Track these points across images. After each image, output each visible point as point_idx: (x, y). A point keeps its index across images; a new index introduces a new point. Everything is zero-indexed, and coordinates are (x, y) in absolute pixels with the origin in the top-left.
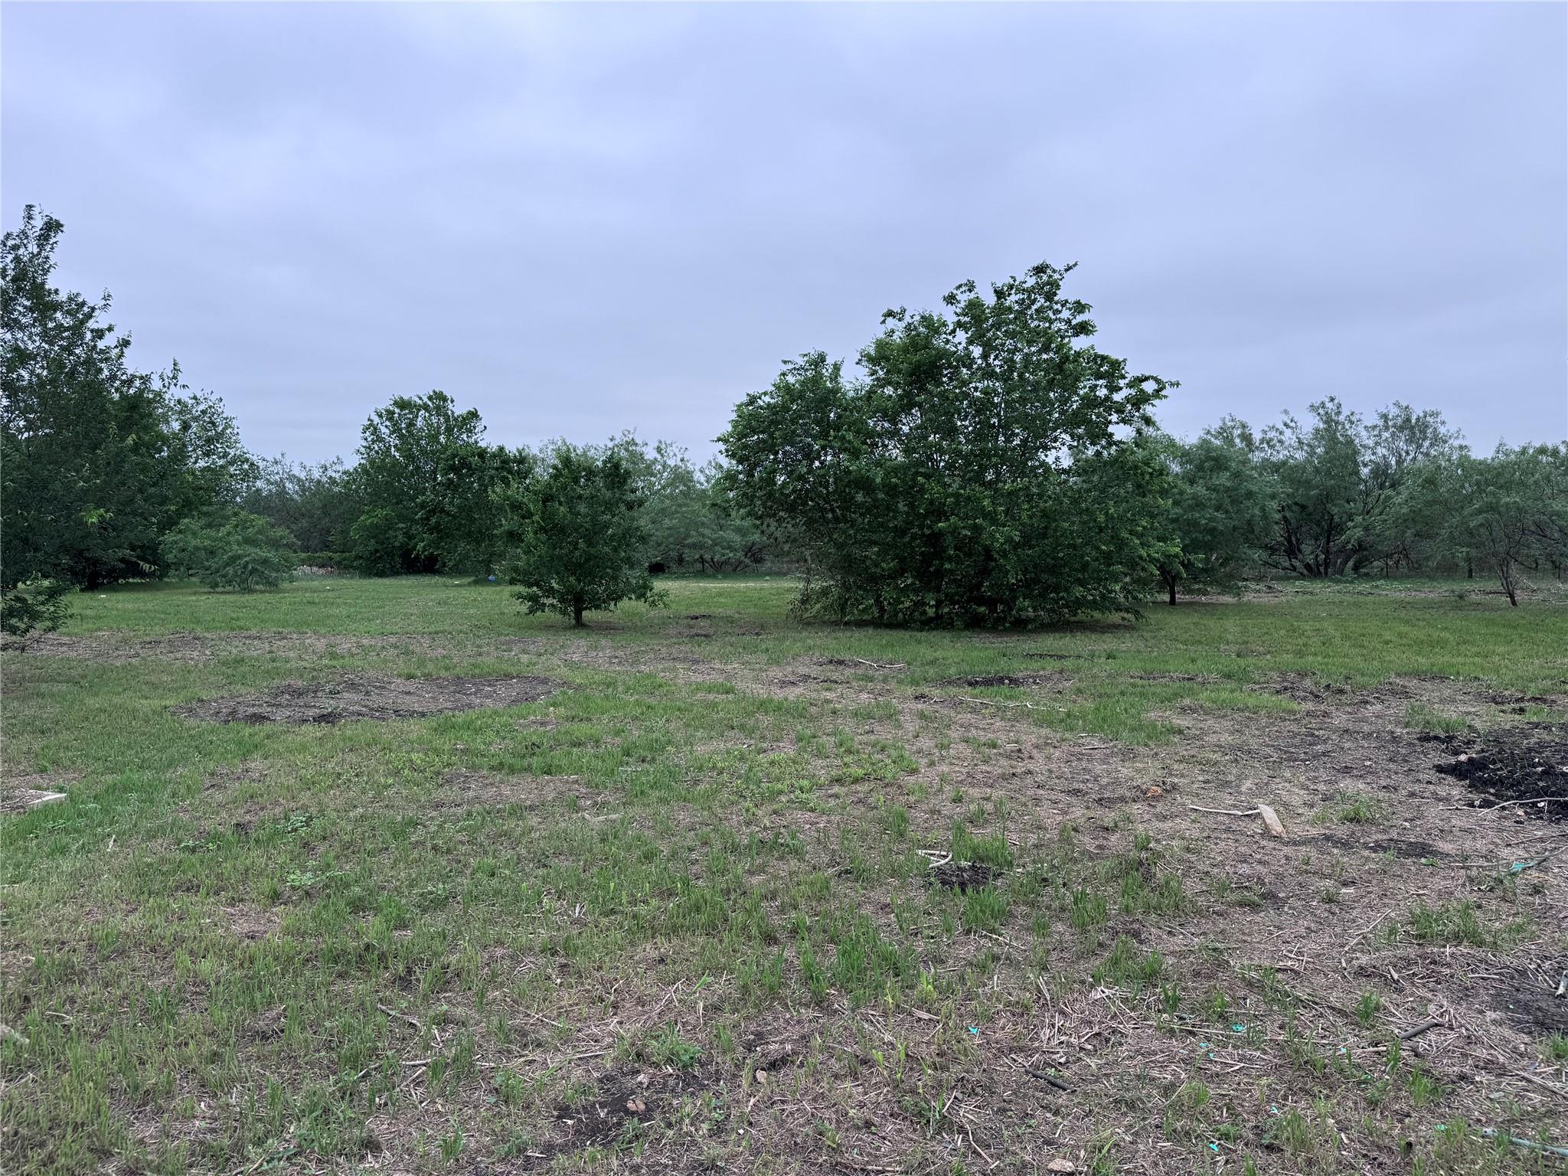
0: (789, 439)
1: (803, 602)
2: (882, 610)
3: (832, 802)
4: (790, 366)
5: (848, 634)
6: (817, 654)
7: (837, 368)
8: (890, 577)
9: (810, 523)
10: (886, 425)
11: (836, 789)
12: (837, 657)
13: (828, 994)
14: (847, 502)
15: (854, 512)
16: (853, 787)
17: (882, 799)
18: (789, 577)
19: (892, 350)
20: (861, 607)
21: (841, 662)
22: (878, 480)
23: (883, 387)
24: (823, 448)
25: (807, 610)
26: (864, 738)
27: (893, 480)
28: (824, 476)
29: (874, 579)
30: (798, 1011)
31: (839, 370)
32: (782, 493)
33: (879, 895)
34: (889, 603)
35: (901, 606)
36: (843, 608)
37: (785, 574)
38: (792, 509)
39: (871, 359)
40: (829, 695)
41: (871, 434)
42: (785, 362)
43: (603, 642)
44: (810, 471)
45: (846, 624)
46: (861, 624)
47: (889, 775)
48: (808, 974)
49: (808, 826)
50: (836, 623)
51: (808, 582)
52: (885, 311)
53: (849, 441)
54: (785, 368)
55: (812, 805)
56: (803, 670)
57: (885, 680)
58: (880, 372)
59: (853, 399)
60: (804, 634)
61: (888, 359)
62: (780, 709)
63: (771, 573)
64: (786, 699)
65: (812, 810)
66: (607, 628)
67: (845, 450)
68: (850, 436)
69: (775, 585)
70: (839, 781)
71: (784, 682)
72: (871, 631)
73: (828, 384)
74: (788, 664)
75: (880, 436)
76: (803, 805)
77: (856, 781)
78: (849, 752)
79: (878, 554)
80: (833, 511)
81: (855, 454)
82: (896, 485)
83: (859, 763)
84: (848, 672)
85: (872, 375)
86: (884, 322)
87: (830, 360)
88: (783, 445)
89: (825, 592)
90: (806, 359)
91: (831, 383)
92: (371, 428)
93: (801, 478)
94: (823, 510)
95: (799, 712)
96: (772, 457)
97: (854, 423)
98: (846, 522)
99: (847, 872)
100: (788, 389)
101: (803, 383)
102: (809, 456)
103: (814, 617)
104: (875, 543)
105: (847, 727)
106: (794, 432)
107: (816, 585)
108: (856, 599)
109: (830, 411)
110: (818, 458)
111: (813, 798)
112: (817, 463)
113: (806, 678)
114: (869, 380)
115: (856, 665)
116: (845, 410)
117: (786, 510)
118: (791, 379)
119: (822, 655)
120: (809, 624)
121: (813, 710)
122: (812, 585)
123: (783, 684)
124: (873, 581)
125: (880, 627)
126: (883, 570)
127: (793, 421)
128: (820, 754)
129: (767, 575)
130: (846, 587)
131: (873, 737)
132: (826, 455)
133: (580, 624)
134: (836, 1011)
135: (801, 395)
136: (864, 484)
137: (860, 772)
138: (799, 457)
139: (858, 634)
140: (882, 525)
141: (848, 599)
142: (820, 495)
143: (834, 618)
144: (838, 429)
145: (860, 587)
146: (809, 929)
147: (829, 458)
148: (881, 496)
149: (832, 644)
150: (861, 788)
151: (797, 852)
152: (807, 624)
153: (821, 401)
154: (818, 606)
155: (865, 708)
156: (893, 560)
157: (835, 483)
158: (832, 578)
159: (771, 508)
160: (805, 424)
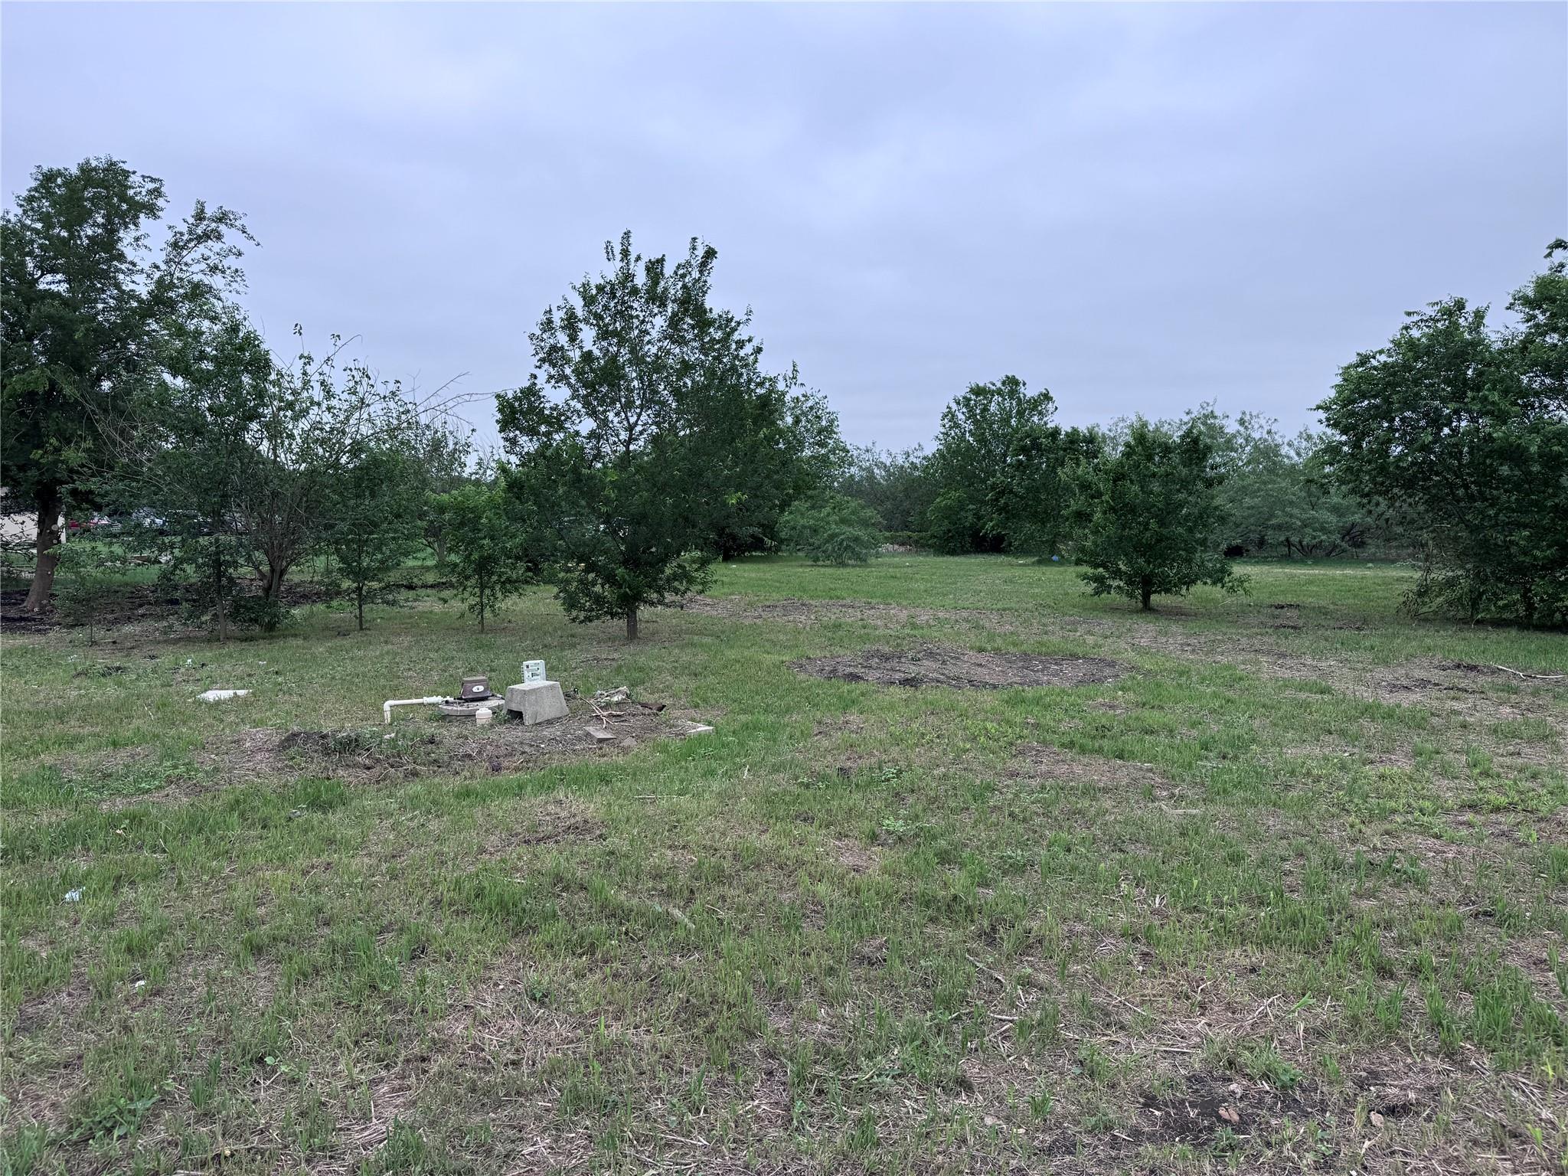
0: (1407, 405)
1: (1420, 594)
2: (1530, 607)
3: (1464, 832)
4: (1416, 318)
5: (1482, 635)
6: (1439, 656)
7: (1479, 315)
8: (1544, 567)
9: (1433, 502)
10: (1548, 381)
11: (1469, 816)
12: (1467, 661)
13: (1461, 1047)
14: (1487, 477)
15: (1497, 488)
16: (1493, 817)
17: (1535, 836)
18: (1398, 565)
19: (1560, 289)
20: (1501, 603)
21: (1472, 668)
22: (1533, 449)
23: (1544, 334)
24: (1456, 412)
25: (1424, 604)
26: (1508, 760)
27: (1555, 448)
28: (1456, 445)
29: (1520, 570)
30: (1423, 1058)
31: (1482, 317)
32: (1398, 467)
34: (1542, 600)
35: (1559, 604)
36: (1475, 604)
37: (1393, 562)
38: (1409, 485)
39: (1527, 301)
40: (1456, 705)
41: (1525, 393)
42: (1409, 314)
43: (1174, 628)
44: (1437, 438)
45: (1478, 622)
46: (1499, 624)
47: (1544, 809)
48: (1436, 1020)
49: (1432, 854)
50: (1465, 622)
51: (1428, 570)
52: (1552, 241)
53: (1493, 403)
54: (1408, 320)
55: (1436, 830)
56: (1419, 674)
57: (1536, 693)
58: (1541, 317)
59: (1501, 352)
60: (1421, 632)
61: (1553, 300)
62: (1390, 716)
63: (1374, 560)
64: (1399, 706)
65: (1438, 837)
66: (1177, 614)
67: (1486, 413)
68: (1495, 397)
69: (1380, 574)
70: (1473, 807)
71: (1395, 686)
72: (1514, 633)
73: (1467, 336)
74: (1400, 665)
75: (1537, 394)
76: (1425, 830)
77: (1497, 809)
78: (1486, 774)
79: (1529, 539)
80: (1466, 487)
81: (1501, 418)
82: (1560, 454)
83: (1499, 789)
84: (1483, 680)
85: (1528, 321)
86: (1549, 255)
87: (1470, 308)
88: (1401, 410)
89: (1450, 583)
90: (1437, 308)
91: (1470, 333)
92: (950, 415)
93: (1426, 448)
94: (1452, 486)
95: (1417, 721)
96: (1386, 425)
97: (1502, 380)
98: (1486, 500)
99: (1486, 914)
100: (1412, 344)
101: (1430, 337)
102: (1436, 421)
103: (1435, 613)
104: (1525, 526)
105: (1485, 747)
106: (1417, 394)
107: (1439, 575)
108: (1495, 594)
109: (1468, 368)
110: (1449, 424)
111: (1438, 823)
112: (1446, 430)
113: (1423, 684)
114: (1523, 328)
115: (1493, 673)
116: (1489, 365)
117: (1403, 487)
118: (1415, 333)
119: (1445, 658)
120: (1426, 620)
121: (1435, 720)
122: (1433, 575)
123: (1393, 688)
124: (1520, 572)
125: (1528, 629)
126: (1535, 558)
127: (1416, 382)
128: (1445, 772)
129: (1371, 561)
130: (1480, 577)
131: (1520, 761)
132: (1459, 420)
133: (1147, 608)
134: (1472, 1069)
135: (1429, 351)
136: (1514, 454)
137: (1503, 800)
138: (1423, 423)
139: (1494, 635)
140: (1536, 503)
141: (1484, 592)
142: (1449, 469)
143: (1461, 614)
144: (1478, 388)
145: (1500, 579)
146: (1436, 970)
147: (1464, 424)
148: (1536, 468)
149: (1461, 646)
150: (1507, 820)
151: (1416, 881)
152: (1425, 620)
153: (1456, 356)
154: (1441, 599)
155: (1508, 725)
156: (1549, 547)
157: (1471, 453)
158: (1462, 567)
159: (1382, 484)
160: (1432, 385)
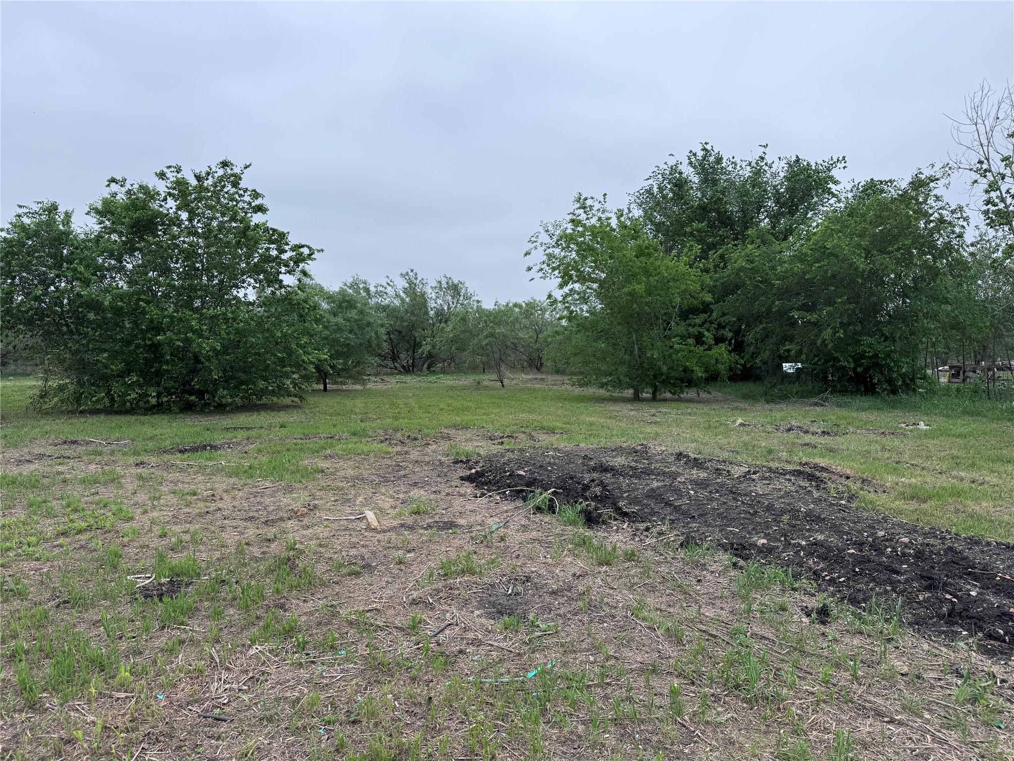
0: (26, 267)
1: (42, 397)
2: (112, 400)
3: (56, 551)
4: (25, 210)
5: (83, 420)
6: (53, 437)
7: (68, 215)
8: (118, 376)
9: (47, 333)
10: (113, 262)
11: (61, 541)
12: (71, 438)
13: (40, 698)
14: (81, 320)
15: (87, 327)
16: (77, 537)
17: (100, 543)
18: (31, 377)
19: (117, 208)
20: (94, 399)
21: (74, 442)
22: (106, 303)
23: (110, 233)
24: (58, 276)
25: (45, 402)
26: (90, 499)
27: (119, 304)
28: (58, 298)
29: (105, 378)
30: (12, 717)
31: (70, 217)
32: (19, 311)
33: (92, 615)
34: (119, 396)
35: (129, 397)
36: (78, 400)
37: (28, 375)
38: (30, 323)
39: (97, 212)
40: (61, 468)
41: (100, 268)
42: (20, 207)
44: (46, 293)
45: (81, 412)
46: (94, 412)
47: (108, 525)
48: (23, 686)
49: (32, 573)
50: (72, 413)
51: (47, 380)
52: (109, 178)
53: (80, 273)
54: (20, 211)
55: (37, 555)
56: (42, 451)
57: (112, 453)
58: (107, 222)
59: (83, 241)
60: (43, 422)
61: (113, 214)
62: (14, 483)
63: (15, 374)
64: (20, 474)
65: (38, 559)
67: (77, 279)
68: (81, 269)
69: (18, 384)
70: (64, 534)
71: (20, 461)
72: (102, 417)
73: (61, 227)
74: (26, 446)
75: (108, 270)
76: (29, 557)
77: (80, 532)
78: (76, 510)
79: (108, 359)
80: (67, 326)
81: (86, 283)
82: (122, 308)
83: (83, 519)
84: (80, 449)
85: (100, 224)
86: (108, 185)
87: (62, 209)
88: (20, 271)
89: (61, 388)
90: (40, 205)
91: (64, 226)
93: (37, 298)
94: (58, 325)
95: (33, 484)
96: (9, 281)
97: (84, 259)
98: (80, 334)
99: (65, 602)
100: (23, 228)
101: (38, 225)
102: (45, 282)
103: (52, 408)
104: (105, 351)
105: (75, 492)
106: (30, 262)
107: (53, 383)
108: (90, 394)
109: (63, 248)
110: (53, 283)
111: (39, 551)
112: (52, 288)
113: (41, 457)
114: (97, 228)
115: (87, 444)
116: (77, 248)
117: (24, 324)
118: (26, 220)
119: (57, 438)
120: (47, 414)
121: (46, 481)
122: (50, 383)
124: (103, 379)
125: (111, 414)
126: (112, 370)
127: (28, 254)
128: (50, 515)
129: (12, 375)
130: (81, 384)
131: (97, 498)
132: (60, 281)
134: (47, 709)
135: (36, 234)
136: (94, 305)
137: (84, 525)
138: (36, 282)
139: (92, 419)
140: (111, 337)
141: (83, 393)
142: (55, 313)
143: (70, 408)
144: (70, 262)
145: (92, 385)
146: (27, 652)
147: (63, 284)
148: (109, 315)
149: (67, 428)
150: (83, 537)
151: (20, 595)
153: (55, 239)
154: (56, 399)
155: (92, 476)
156: (121, 363)
157: (69, 304)
158: (68, 377)
159: (9, 322)
160: (41, 257)
